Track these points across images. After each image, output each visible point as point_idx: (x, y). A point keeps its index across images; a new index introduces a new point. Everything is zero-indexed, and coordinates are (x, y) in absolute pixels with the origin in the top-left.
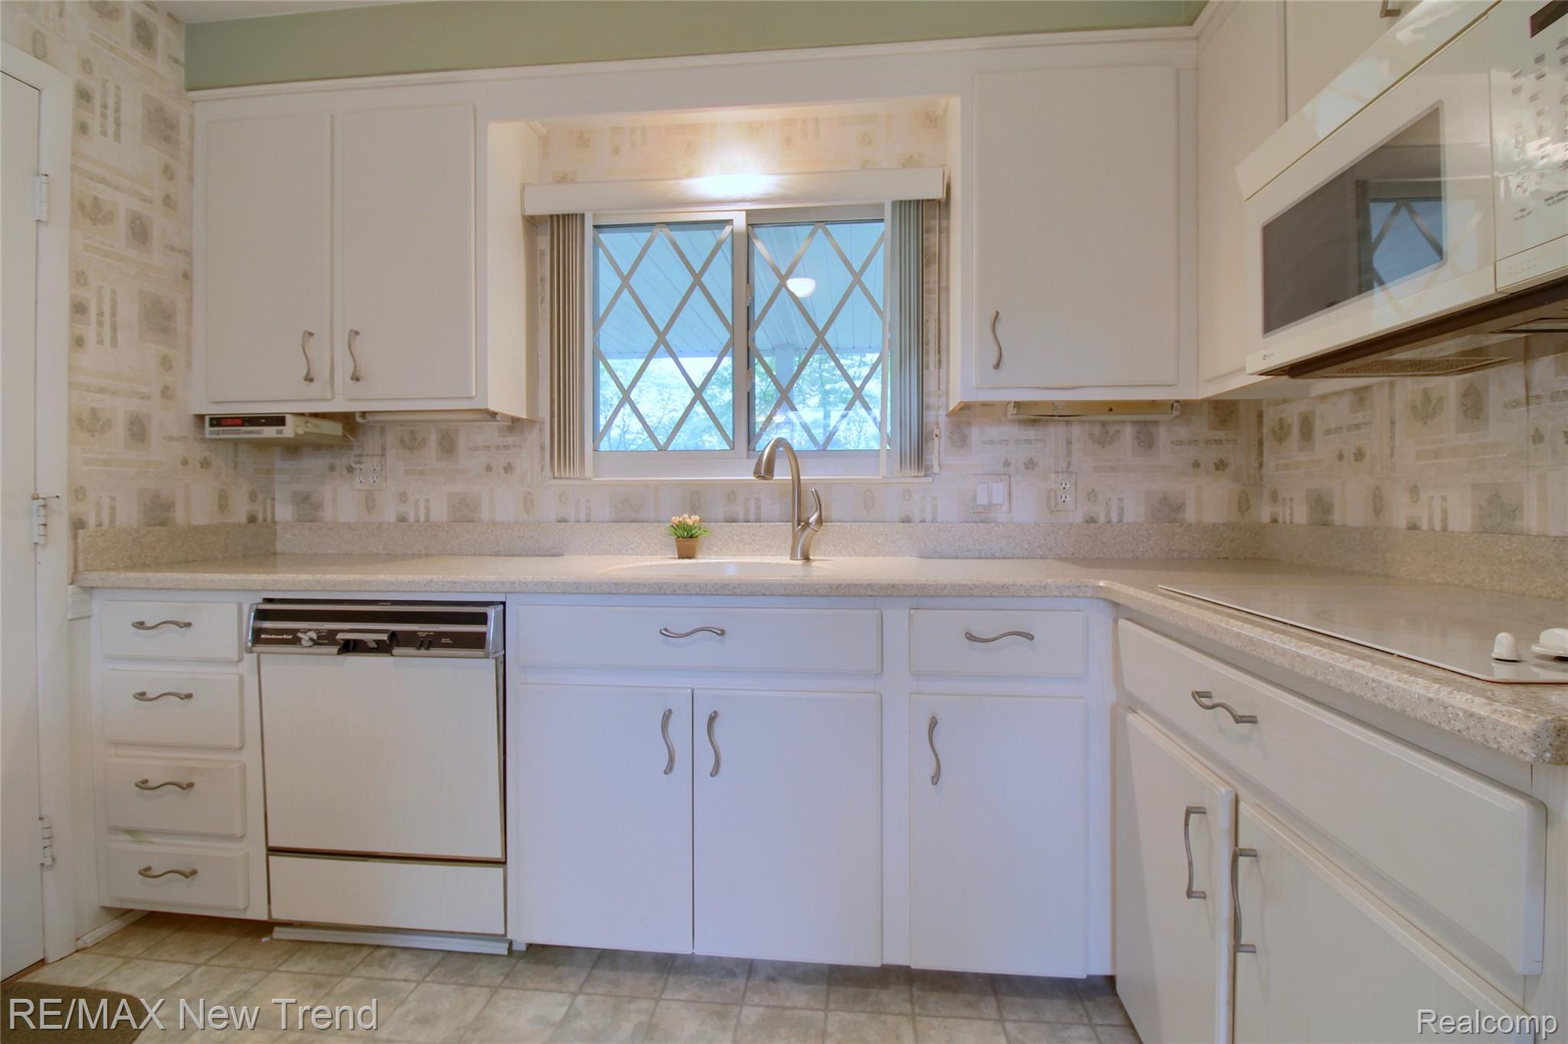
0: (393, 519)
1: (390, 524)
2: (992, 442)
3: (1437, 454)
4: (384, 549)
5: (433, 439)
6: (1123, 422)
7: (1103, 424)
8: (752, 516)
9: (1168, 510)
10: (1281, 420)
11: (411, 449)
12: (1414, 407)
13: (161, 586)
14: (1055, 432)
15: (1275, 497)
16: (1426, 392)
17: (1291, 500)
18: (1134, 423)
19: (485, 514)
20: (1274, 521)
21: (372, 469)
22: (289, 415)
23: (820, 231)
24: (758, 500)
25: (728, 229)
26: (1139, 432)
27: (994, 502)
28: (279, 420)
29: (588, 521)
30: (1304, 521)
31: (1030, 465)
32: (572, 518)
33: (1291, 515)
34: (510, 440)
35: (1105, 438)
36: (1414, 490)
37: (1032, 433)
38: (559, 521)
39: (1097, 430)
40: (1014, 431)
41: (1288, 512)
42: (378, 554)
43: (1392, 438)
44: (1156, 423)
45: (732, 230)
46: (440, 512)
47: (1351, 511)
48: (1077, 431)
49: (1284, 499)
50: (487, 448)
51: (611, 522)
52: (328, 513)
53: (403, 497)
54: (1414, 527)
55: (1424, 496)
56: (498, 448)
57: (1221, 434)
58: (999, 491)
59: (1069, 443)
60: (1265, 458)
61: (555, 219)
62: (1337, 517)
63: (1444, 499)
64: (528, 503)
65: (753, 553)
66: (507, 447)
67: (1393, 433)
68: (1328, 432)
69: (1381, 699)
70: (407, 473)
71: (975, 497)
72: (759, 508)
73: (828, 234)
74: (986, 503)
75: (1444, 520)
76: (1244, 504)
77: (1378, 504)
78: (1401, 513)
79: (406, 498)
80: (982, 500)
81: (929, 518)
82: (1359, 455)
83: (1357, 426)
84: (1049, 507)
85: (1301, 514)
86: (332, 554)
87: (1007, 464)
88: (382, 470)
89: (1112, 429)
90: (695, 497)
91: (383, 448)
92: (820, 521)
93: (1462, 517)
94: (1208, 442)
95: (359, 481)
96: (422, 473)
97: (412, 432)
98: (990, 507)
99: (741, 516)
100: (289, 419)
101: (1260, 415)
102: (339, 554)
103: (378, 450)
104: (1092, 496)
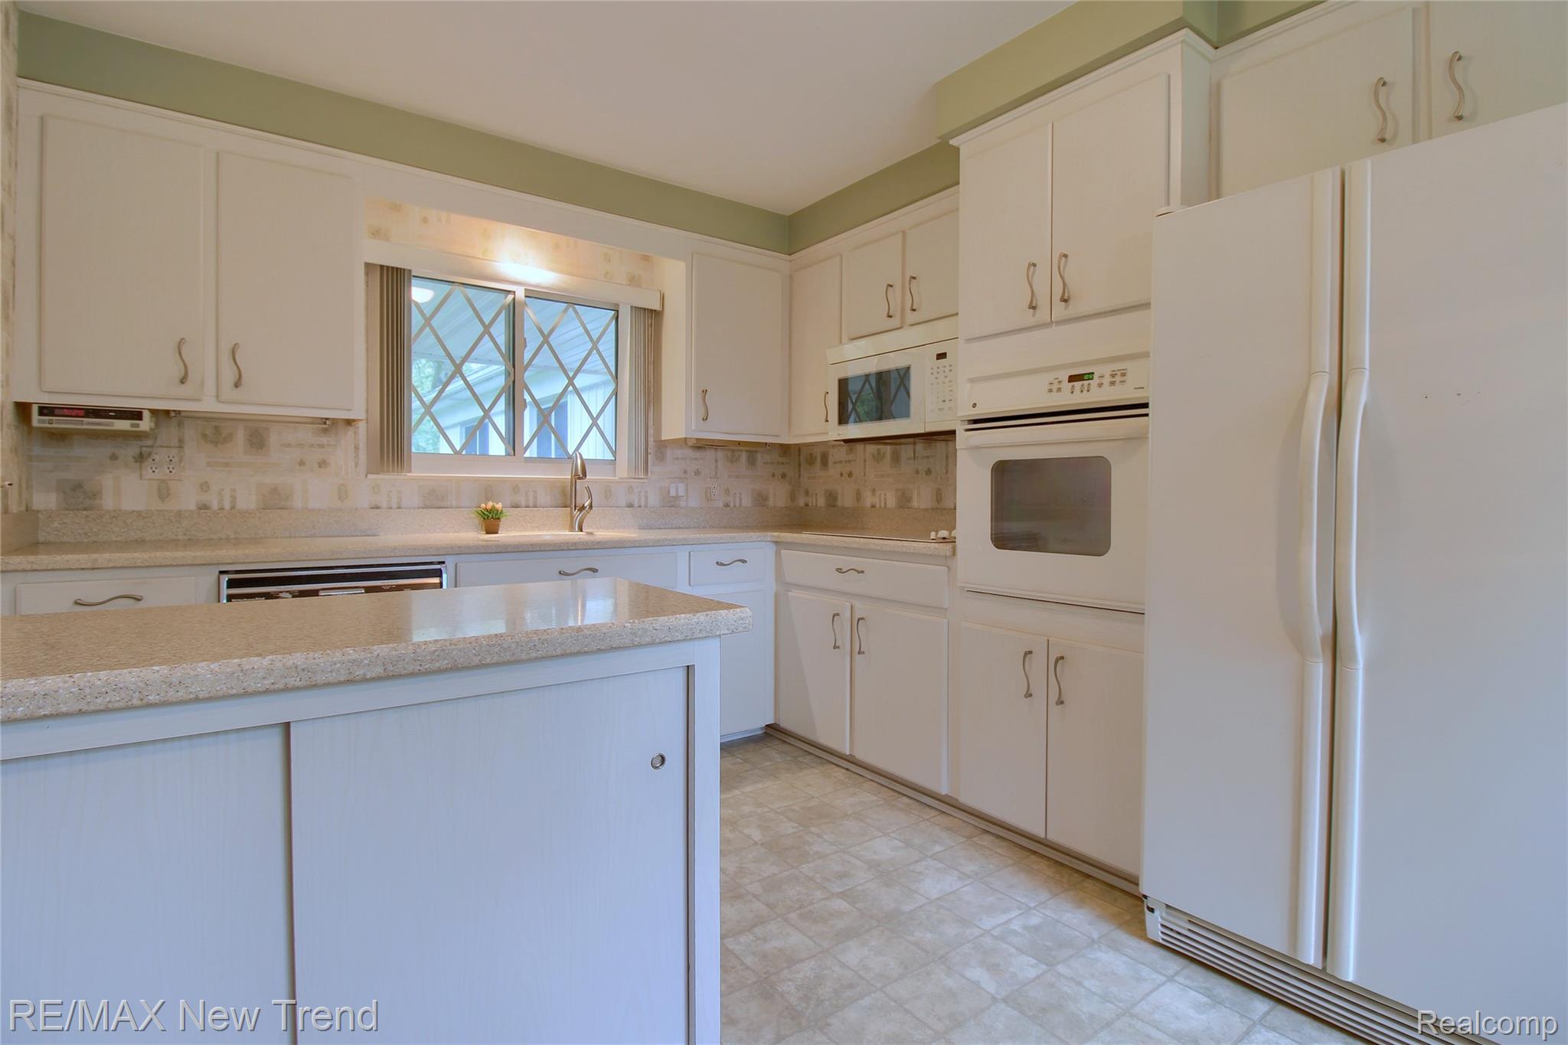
0: (193, 507)
1: (192, 511)
2: (677, 459)
3: (882, 476)
4: (185, 534)
5: (241, 435)
6: (742, 451)
7: (733, 451)
8: (531, 503)
9: (761, 499)
10: (811, 454)
11: (215, 443)
12: (874, 456)
13: (111, 565)
14: (709, 454)
15: (807, 493)
16: (878, 450)
17: (816, 494)
18: (747, 451)
19: (298, 503)
20: (807, 505)
21: (168, 460)
22: (147, 411)
23: (571, 309)
24: (535, 492)
25: (510, 297)
26: (749, 456)
27: (680, 495)
28: (136, 415)
29: (399, 508)
30: (823, 505)
31: (697, 473)
32: (384, 504)
33: (816, 502)
34: (324, 440)
35: (733, 460)
36: (874, 491)
37: (698, 454)
38: (372, 508)
39: (730, 454)
40: (690, 453)
41: (814, 500)
42: (178, 540)
43: (865, 468)
44: (756, 452)
45: (514, 299)
46: (248, 501)
47: (846, 500)
48: (720, 454)
49: (812, 494)
50: (301, 445)
51: (419, 508)
52: (108, 502)
53: (205, 487)
54: (873, 506)
55: (877, 493)
56: (311, 446)
57: (783, 460)
58: (681, 487)
59: (716, 461)
60: (802, 473)
61: (390, 270)
62: (839, 503)
63: (885, 495)
64: (342, 493)
65: (533, 529)
66: (321, 446)
67: (865, 465)
68: (835, 463)
69: (912, 551)
70: (209, 464)
71: (669, 491)
72: (535, 498)
73: (576, 312)
74: (674, 495)
75: (885, 504)
76: (793, 497)
77: (858, 496)
78: (869, 500)
79: (208, 487)
80: (673, 493)
81: (643, 504)
82: (850, 475)
83: (849, 461)
84: (706, 497)
85: (821, 502)
86: (116, 541)
87: (685, 472)
88: (180, 461)
89: (737, 454)
90: (489, 489)
91: (181, 441)
92: (591, 506)
93: (892, 502)
94: (778, 463)
95: (151, 471)
96: (227, 465)
97: (216, 428)
98: (677, 498)
99: (523, 504)
100: (146, 415)
101: (799, 450)
102: (126, 542)
103: (175, 442)
104: (727, 492)
